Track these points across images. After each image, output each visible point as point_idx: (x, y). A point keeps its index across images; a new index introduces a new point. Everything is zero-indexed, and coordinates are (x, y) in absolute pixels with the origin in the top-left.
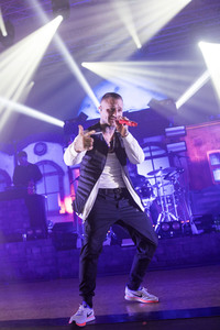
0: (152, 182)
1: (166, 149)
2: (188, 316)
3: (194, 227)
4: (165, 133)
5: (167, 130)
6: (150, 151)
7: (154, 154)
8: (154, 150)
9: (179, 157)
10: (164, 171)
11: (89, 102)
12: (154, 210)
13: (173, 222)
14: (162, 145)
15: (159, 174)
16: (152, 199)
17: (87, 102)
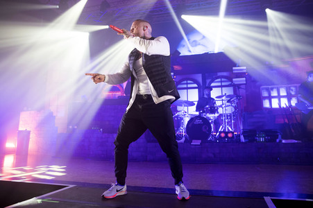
0: (218, 103)
1: (232, 81)
2: (222, 195)
3: (242, 137)
4: (232, 70)
5: (234, 68)
6: (221, 82)
7: (223, 84)
8: (224, 82)
9: (239, 88)
10: (228, 96)
11: (184, 44)
12: (218, 122)
13: (229, 132)
14: (229, 79)
15: (224, 98)
16: (216, 115)
17: (182, 43)
